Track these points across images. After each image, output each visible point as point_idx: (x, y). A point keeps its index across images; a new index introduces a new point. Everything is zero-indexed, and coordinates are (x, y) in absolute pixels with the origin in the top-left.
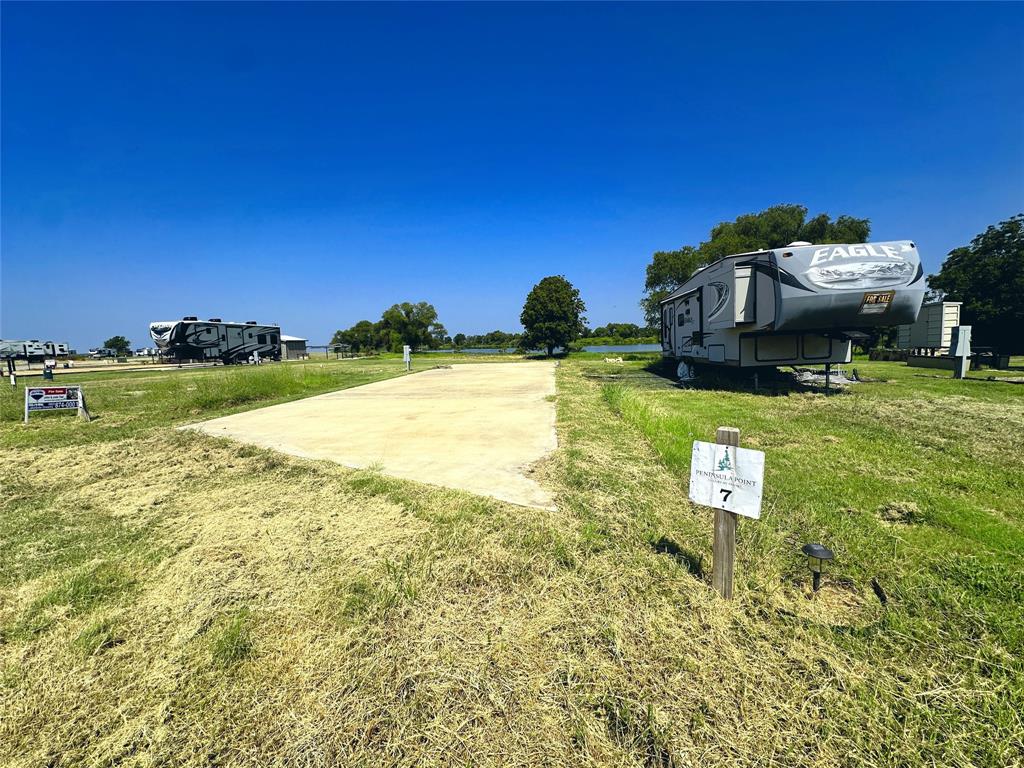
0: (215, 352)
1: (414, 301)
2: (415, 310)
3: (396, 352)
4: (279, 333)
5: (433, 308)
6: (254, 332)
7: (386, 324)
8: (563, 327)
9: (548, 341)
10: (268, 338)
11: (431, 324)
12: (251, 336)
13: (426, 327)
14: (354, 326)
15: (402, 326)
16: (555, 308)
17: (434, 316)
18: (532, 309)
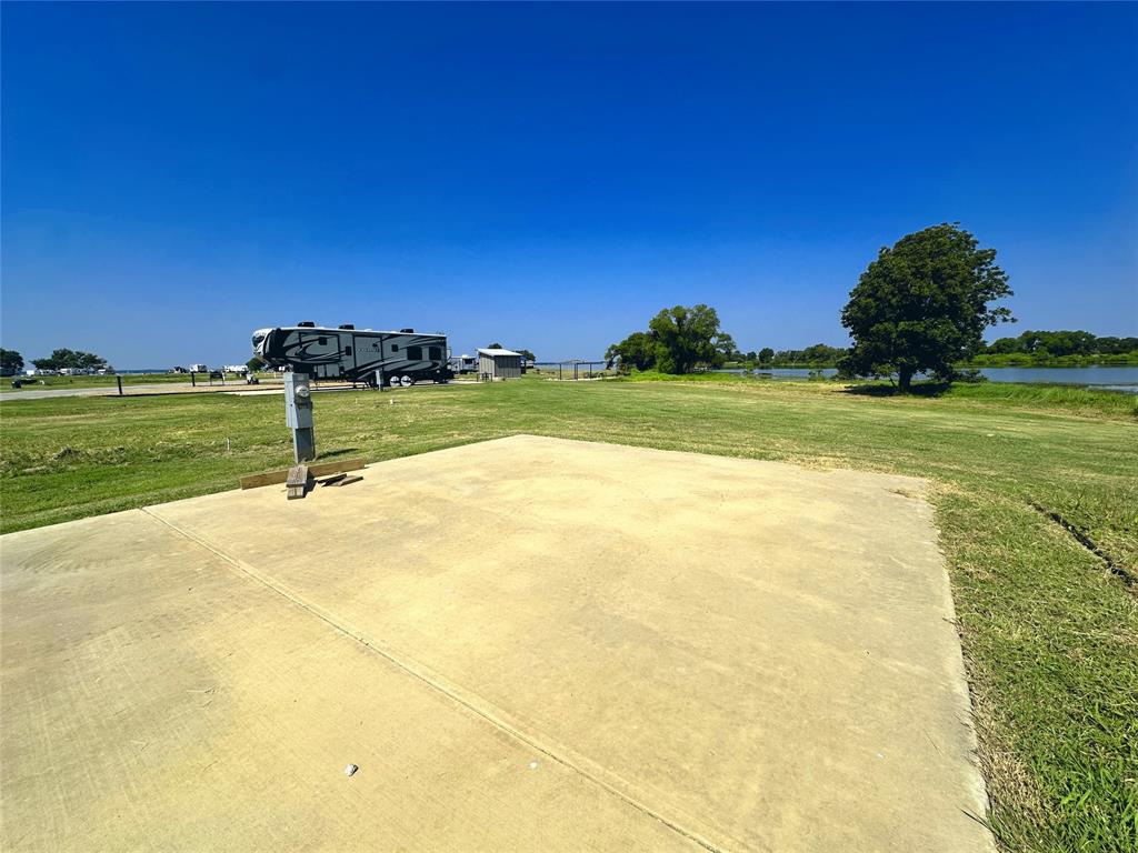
0: (333, 370)
2: (689, 316)
3: (661, 371)
4: (444, 344)
5: (713, 311)
6: (402, 342)
7: (654, 336)
8: (943, 330)
9: (902, 359)
10: (426, 353)
11: (714, 334)
12: (395, 348)
13: (708, 339)
15: (671, 338)
17: (715, 322)
18: (870, 297)
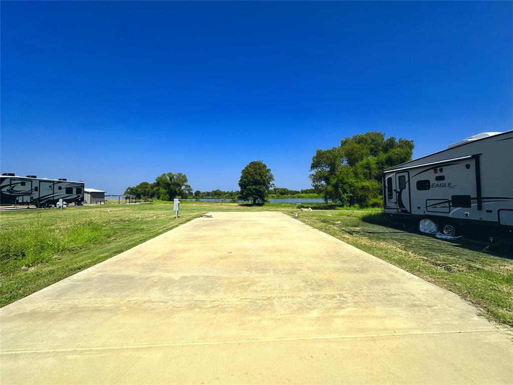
1: (175, 172)
2: (175, 177)
3: (163, 200)
4: (83, 187)
5: (185, 176)
6: (63, 186)
7: (158, 184)
8: (263, 188)
9: (254, 196)
10: (74, 190)
11: (183, 185)
12: (60, 188)
13: (181, 186)
14: (139, 184)
15: (167, 185)
16: (259, 178)
17: (186, 181)
18: (245, 178)
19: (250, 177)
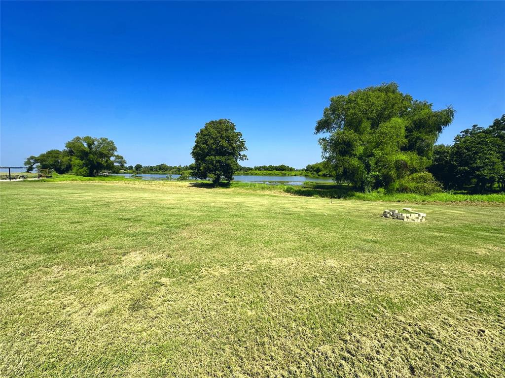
2: (96, 143)
3: (77, 174)
5: (113, 143)
7: (71, 153)
9: (218, 172)
11: (113, 155)
13: (109, 158)
14: (45, 152)
15: (84, 155)
16: (226, 144)
17: (114, 149)
18: (203, 144)
19: (212, 141)
